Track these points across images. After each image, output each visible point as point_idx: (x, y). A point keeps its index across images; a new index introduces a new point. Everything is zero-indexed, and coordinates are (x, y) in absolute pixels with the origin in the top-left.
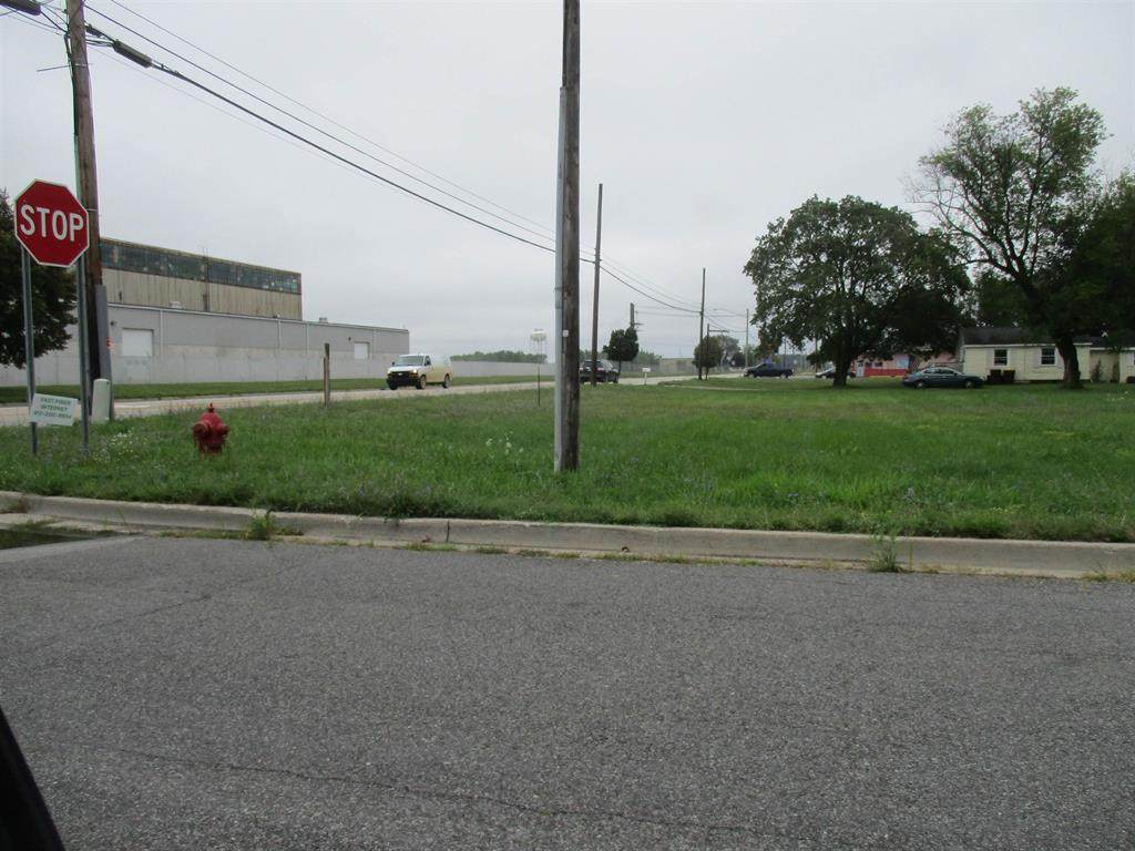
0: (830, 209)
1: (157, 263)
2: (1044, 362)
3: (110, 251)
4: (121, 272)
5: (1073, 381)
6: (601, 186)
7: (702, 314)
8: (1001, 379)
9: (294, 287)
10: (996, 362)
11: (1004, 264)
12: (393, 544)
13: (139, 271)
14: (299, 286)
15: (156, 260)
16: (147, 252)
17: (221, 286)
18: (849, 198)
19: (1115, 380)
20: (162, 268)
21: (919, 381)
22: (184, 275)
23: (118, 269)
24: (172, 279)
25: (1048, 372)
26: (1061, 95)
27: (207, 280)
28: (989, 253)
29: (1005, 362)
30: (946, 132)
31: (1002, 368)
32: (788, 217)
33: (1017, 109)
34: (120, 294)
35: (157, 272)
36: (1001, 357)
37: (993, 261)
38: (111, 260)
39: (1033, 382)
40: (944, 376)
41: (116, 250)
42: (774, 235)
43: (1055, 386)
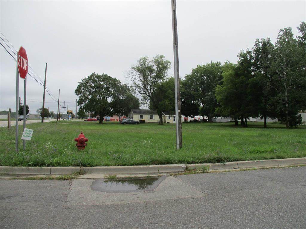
0: (99, 77)
2: (151, 118)
5: (161, 123)
7: (58, 102)
8: (142, 122)
10: (140, 118)
11: (148, 94)
12: (224, 170)
18: (104, 74)
19: (165, 123)
21: (125, 122)
25: (151, 121)
26: (162, 57)
28: (145, 92)
29: (142, 118)
30: (138, 62)
31: (142, 119)
32: (87, 78)
33: (153, 59)
36: (141, 116)
37: (145, 94)
39: (149, 123)
40: (131, 121)
42: (83, 82)
43: (157, 124)
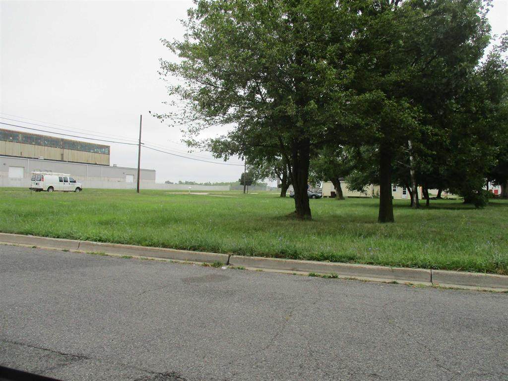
1: (40, 141)
3: (18, 136)
4: (22, 144)
6: (141, 116)
9: (107, 151)
13: (31, 144)
14: (109, 151)
15: (39, 140)
16: (35, 136)
17: (70, 151)
20: (42, 143)
22: (52, 146)
23: (21, 143)
24: (46, 147)
27: (63, 148)
34: (21, 153)
35: (39, 144)
38: (18, 139)
41: (20, 136)
